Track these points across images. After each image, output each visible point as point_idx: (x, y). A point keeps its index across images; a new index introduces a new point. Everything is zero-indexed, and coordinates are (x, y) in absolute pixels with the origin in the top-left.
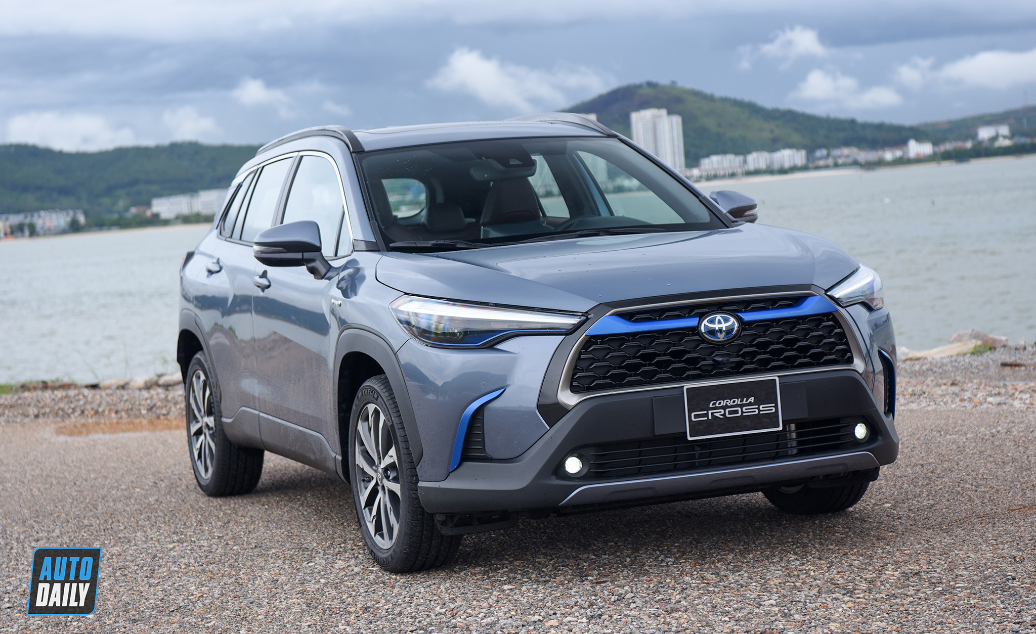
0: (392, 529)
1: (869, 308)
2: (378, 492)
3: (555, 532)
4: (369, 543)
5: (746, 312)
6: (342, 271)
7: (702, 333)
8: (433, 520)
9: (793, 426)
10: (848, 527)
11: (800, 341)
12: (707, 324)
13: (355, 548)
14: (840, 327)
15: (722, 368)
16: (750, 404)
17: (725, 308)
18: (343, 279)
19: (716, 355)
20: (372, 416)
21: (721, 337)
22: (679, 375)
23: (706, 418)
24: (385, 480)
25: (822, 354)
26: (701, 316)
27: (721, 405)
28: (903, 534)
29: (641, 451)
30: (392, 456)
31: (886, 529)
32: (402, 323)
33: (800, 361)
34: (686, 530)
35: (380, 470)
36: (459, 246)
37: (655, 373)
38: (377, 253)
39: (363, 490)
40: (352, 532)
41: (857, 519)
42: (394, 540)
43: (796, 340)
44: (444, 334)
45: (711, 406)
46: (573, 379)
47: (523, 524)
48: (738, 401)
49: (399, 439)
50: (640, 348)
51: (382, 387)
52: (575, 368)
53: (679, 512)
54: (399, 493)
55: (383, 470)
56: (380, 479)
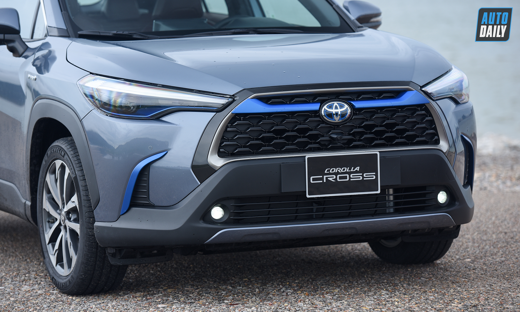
0: (71, 260)
1: (457, 102)
2: (61, 231)
3: (202, 270)
4: (51, 272)
5: (357, 100)
6: (37, 52)
7: (322, 116)
8: (105, 253)
9: (391, 191)
10: (432, 274)
11: (398, 125)
12: (327, 109)
13: (38, 277)
14: (431, 115)
15: (336, 144)
16: (356, 172)
17: (341, 97)
18: (38, 59)
19: (332, 133)
20: (59, 169)
21: (337, 119)
22: (303, 148)
23: (322, 181)
24: (67, 221)
25: (416, 136)
26: (322, 103)
27: (334, 172)
28: (473, 280)
29: (270, 204)
30: (74, 202)
31: (461, 276)
32: (87, 97)
33: (397, 141)
34: (306, 272)
35: (63, 213)
36: (135, 36)
37: (284, 145)
38: (67, 38)
39: (48, 229)
40: (34, 266)
41: (441, 269)
42: (72, 268)
43: (395, 125)
44: (121, 107)
45: (326, 172)
46: (220, 147)
47: (176, 264)
48: (347, 170)
49: (81, 188)
50: (273, 125)
51: (68, 147)
52: (223, 138)
53: (303, 260)
54: (78, 231)
55: (66, 213)
56: (63, 220)
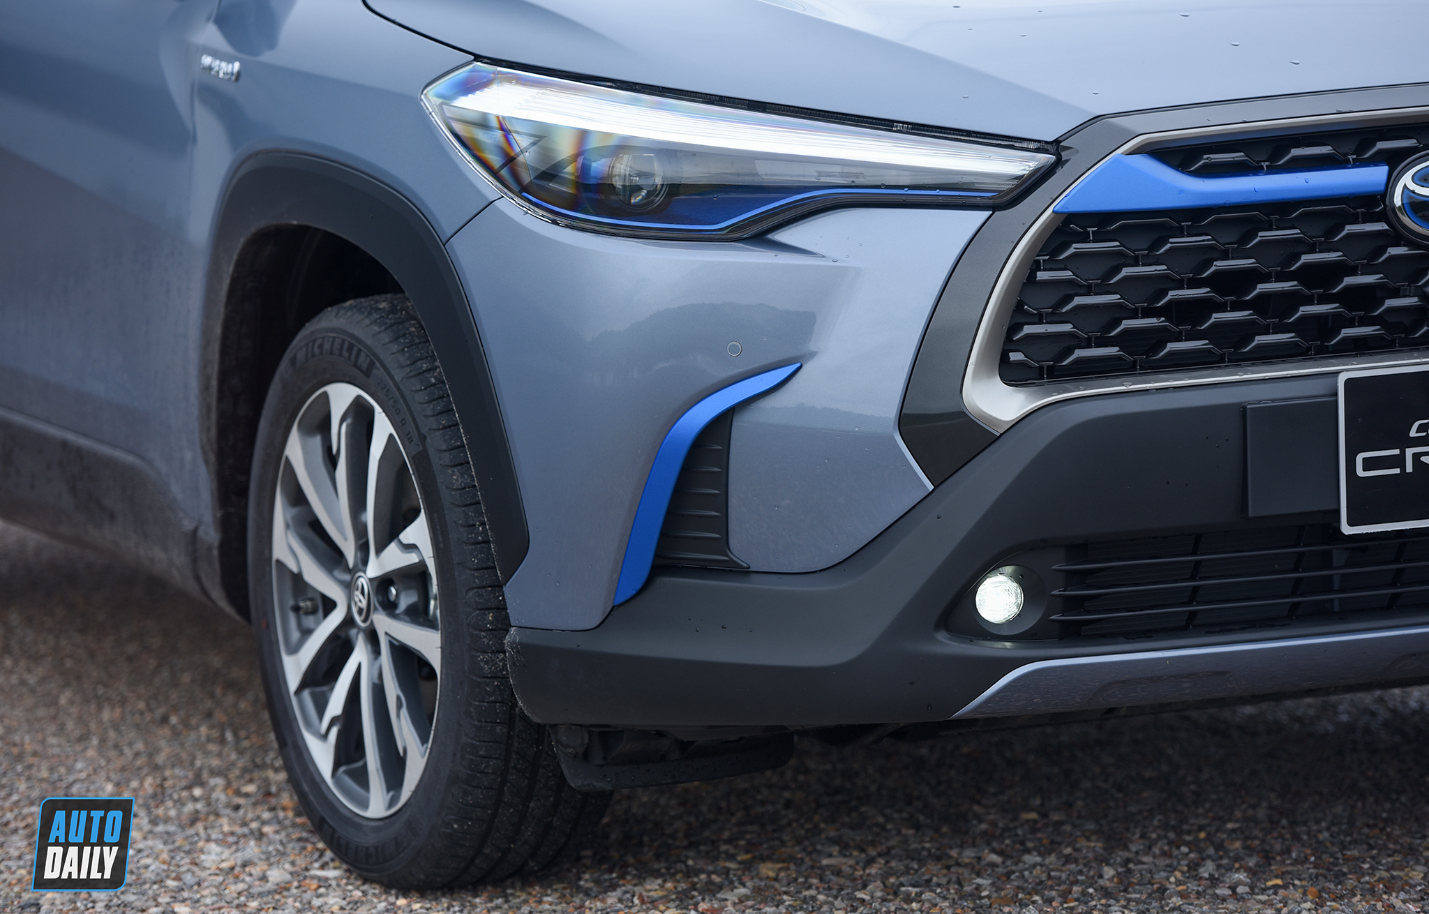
0: (402, 761)
2: (353, 646)
7: (1396, 213)
8: (546, 745)
12: (1412, 185)
13: (241, 801)
20: (343, 419)
22: (1322, 339)
24: (379, 614)
26: (1396, 163)
29: (1199, 562)
30: (413, 546)
35: (363, 582)
37: (1250, 331)
39: (299, 637)
42: (405, 793)
44: (608, 187)
46: (1009, 344)
49: (447, 498)
50: (1210, 254)
51: (385, 336)
52: (1019, 309)
54: (435, 660)
55: (375, 584)
56: (360, 611)
